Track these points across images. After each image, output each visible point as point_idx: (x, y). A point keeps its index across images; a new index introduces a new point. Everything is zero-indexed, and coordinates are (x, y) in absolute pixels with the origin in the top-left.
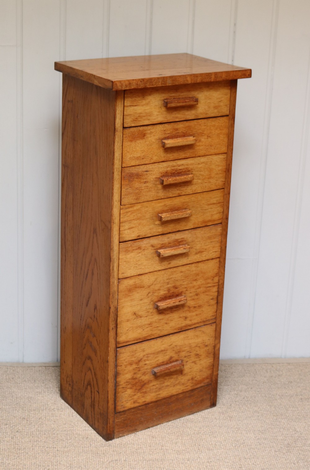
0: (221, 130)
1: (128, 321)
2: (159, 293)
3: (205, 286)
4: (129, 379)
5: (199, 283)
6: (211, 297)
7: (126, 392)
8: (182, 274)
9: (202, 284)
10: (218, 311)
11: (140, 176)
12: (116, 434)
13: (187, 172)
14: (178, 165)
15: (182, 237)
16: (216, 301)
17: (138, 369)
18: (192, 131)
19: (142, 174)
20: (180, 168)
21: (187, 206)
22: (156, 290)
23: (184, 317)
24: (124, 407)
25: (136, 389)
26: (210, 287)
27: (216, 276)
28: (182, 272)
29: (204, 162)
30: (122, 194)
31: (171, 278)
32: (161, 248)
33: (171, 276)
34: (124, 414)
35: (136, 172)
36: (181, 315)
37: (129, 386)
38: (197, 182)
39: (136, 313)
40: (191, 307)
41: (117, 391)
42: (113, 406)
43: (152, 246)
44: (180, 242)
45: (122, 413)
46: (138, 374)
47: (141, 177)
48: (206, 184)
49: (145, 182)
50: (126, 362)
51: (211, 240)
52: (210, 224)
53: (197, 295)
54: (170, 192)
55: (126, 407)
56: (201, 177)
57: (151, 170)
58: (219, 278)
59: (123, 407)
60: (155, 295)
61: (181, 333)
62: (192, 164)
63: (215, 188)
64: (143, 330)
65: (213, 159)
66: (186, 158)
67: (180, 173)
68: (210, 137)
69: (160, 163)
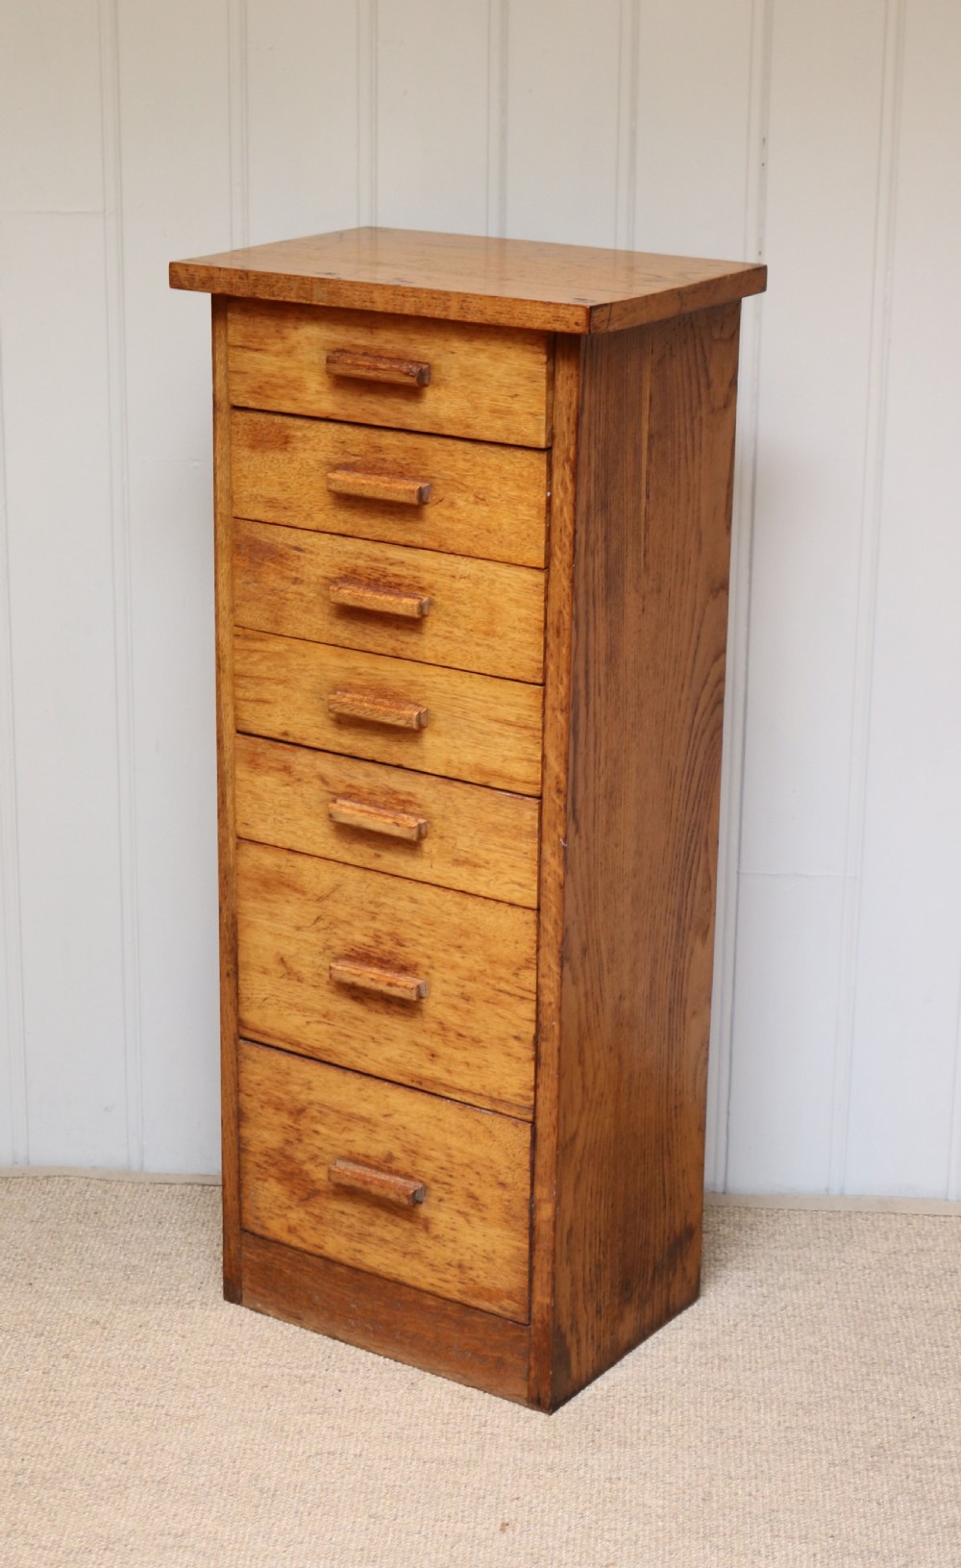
0: (518, 486)
1: (264, 972)
2: (350, 933)
3: (489, 981)
4: (274, 1150)
5: (470, 961)
7: (268, 1186)
8: (413, 906)
9: (480, 972)
12: (247, 1293)
13: (414, 588)
14: (387, 559)
15: (412, 789)
16: (530, 1053)
17: (297, 1135)
18: (429, 464)
19: (287, 554)
20: (396, 570)
21: (422, 700)
22: (339, 920)
23: (427, 1048)
24: (263, 1227)
25: (295, 1194)
26: (508, 993)
27: (527, 967)
28: (413, 900)
29: (469, 577)
31: (382, 905)
33: (383, 900)
34: (267, 1248)
35: (268, 542)
36: (418, 1039)
37: (274, 1171)
38: (451, 632)
39: (285, 960)
40: (448, 1030)
41: (243, 1164)
42: (236, 1203)
43: (322, 780)
44: (404, 801)
45: (261, 1243)
46: (297, 1149)
47: (284, 561)
48: (478, 649)
49: (296, 581)
50: (263, 1093)
51: (503, 840)
52: (500, 784)
53: (466, 998)
55: (270, 1230)
56: (461, 621)
57: (311, 549)
58: (537, 977)
59: (259, 1222)
60: (336, 934)
61: (419, 1094)
62: (433, 571)
63: (510, 673)
64: (308, 1023)
65: (496, 575)
66: (410, 544)
67: (394, 587)
68: (484, 500)
69: (334, 537)
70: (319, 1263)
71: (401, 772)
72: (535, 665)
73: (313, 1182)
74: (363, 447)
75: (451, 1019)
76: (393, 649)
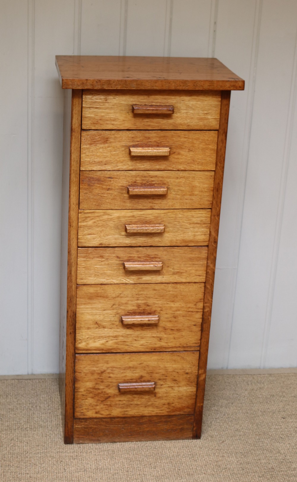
0: (207, 144)
1: (89, 328)
2: (127, 307)
3: (186, 309)
4: (90, 388)
5: (177, 305)
6: (194, 323)
7: (87, 401)
8: (155, 292)
9: (181, 307)
10: (203, 340)
11: (102, 181)
12: (75, 439)
13: (162, 184)
14: (150, 176)
15: (156, 253)
16: (200, 329)
17: (101, 380)
18: (168, 141)
19: (105, 180)
20: (153, 179)
21: (162, 221)
22: (123, 304)
23: (158, 337)
24: (84, 415)
25: (99, 400)
26: (192, 312)
27: (200, 302)
28: (155, 290)
29: (184, 177)
30: (80, 198)
31: (141, 294)
32: (128, 261)
33: (142, 293)
34: (86, 422)
35: (96, 177)
36: (155, 335)
37: (91, 395)
38: (176, 197)
39: (98, 322)
40: (167, 329)
41: (76, 396)
42: (72, 410)
43: (118, 257)
44: (153, 258)
45: (83, 421)
46: (101, 385)
47: (104, 183)
48: (186, 201)
49: (108, 189)
50: (86, 370)
51: (194, 263)
52: (193, 245)
53: (175, 317)
54: (140, 203)
55: (86, 415)
56: (180, 192)
57: (115, 177)
58: (204, 304)
59: (82, 414)
60: (121, 308)
61: (154, 353)
62: (169, 177)
63: (199, 207)
64: (107, 341)
65: (195, 175)
66: (160, 169)
67: (151, 185)
68: (192, 150)
69: (127, 171)
70: (109, 420)
71: (152, 248)
72: (209, 202)
73: (107, 394)
74: (141, 138)
75: (169, 325)
76: (151, 207)
